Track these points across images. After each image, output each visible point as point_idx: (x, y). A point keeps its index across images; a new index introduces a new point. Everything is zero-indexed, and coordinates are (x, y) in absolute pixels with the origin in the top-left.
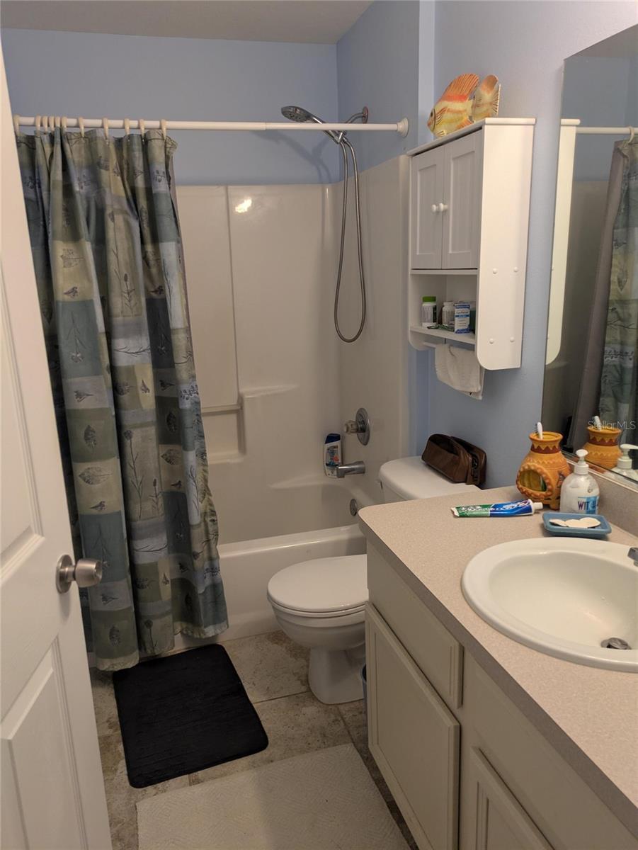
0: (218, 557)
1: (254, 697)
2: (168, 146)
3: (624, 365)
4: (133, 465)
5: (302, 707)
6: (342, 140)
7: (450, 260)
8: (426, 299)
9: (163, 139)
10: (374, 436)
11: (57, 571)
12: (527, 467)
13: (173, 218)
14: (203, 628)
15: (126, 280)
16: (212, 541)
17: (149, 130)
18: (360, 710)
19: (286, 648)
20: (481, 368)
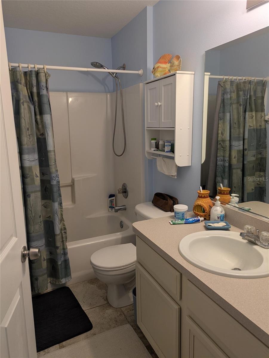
0: (67, 248)
1: (85, 308)
2: (47, 75)
3: (224, 165)
4: (30, 209)
5: (106, 310)
6: (115, 76)
7: (163, 124)
8: (152, 139)
9: (45, 73)
10: (130, 194)
11: (22, 253)
12: (197, 204)
13: (49, 105)
14: (60, 279)
15: (28, 130)
16: (65, 241)
17: (39, 69)
18: (131, 309)
19: (96, 286)
20: (176, 165)
